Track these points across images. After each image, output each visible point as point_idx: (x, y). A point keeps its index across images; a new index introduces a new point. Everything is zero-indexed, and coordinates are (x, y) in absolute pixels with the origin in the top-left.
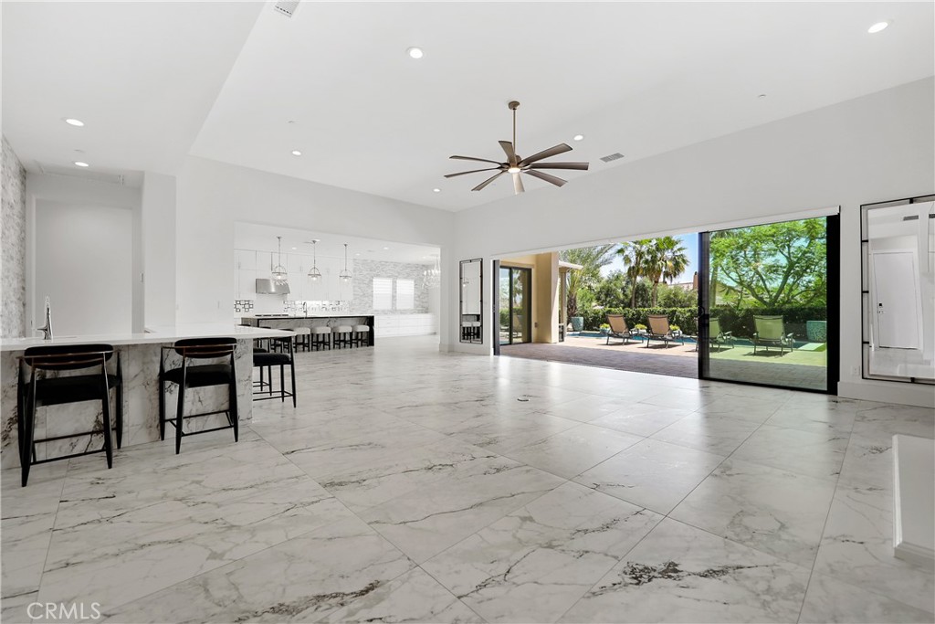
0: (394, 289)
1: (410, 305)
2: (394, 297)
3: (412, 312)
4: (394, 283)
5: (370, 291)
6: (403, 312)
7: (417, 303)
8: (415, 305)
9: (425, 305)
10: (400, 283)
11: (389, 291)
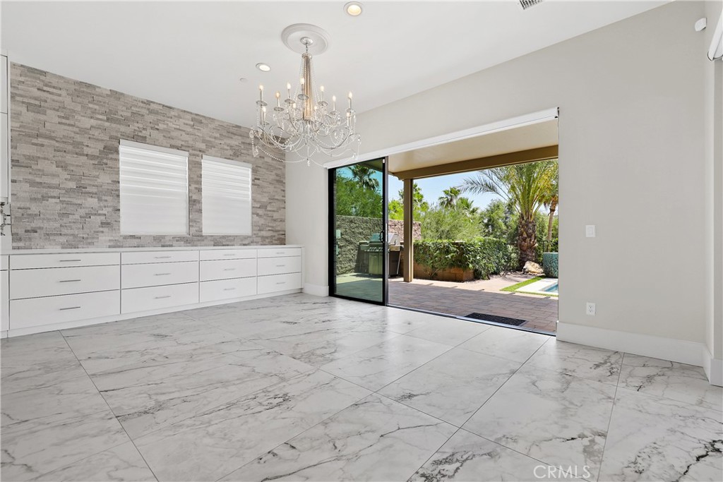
0: (195, 180)
1: (243, 224)
2: (194, 204)
3: (245, 241)
4: (195, 167)
5: (104, 179)
6: (221, 241)
7: (262, 221)
8: (254, 225)
9: (278, 225)
10: (212, 167)
11: (181, 187)
